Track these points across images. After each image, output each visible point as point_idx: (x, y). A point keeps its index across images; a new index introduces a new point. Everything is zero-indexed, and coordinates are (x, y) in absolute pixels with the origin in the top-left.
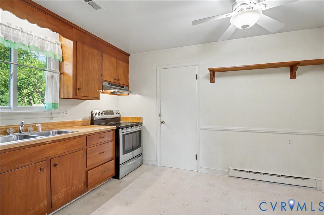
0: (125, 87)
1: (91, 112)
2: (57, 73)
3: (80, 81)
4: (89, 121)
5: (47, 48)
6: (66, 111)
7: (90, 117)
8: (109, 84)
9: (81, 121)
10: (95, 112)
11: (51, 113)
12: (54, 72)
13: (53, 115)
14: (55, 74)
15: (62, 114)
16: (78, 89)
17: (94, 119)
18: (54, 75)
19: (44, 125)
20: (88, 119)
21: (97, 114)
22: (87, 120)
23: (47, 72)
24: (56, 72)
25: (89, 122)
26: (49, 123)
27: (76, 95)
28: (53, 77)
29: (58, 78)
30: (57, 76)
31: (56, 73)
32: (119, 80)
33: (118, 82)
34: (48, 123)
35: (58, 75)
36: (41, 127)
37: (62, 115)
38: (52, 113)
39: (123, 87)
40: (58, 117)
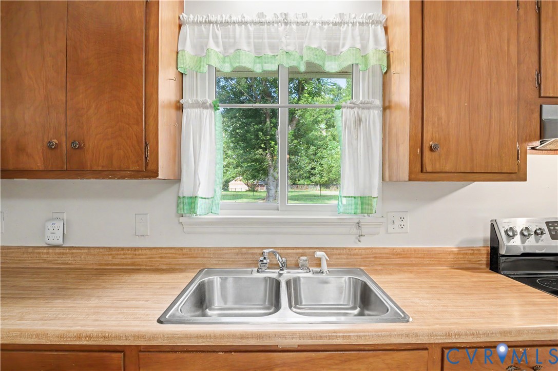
1: (492, 225)
2: (376, 107)
3: (439, 119)
4: (481, 254)
5: (343, 45)
6: (402, 219)
7: (485, 240)
9: (451, 253)
10: (507, 227)
11: (358, 223)
12: (365, 106)
13: (364, 230)
14: (366, 111)
15: (390, 227)
16: (431, 149)
17: (503, 252)
18: (364, 114)
19: (340, 254)
20: (480, 244)
21: (514, 235)
22: (475, 251)
23: (344, 110)
24: (369, 105)
25: (484, 259)
26: (352, 249)
27: (422, 171)
28: (360, 120)
29: (374, 122)
30: (375, 115)
31: (369, 108)
34: (350, 249)
35: (376, 112)
36: (327, 260)
37: (390, 230)
38: (358, 225)
40: (378, 233)
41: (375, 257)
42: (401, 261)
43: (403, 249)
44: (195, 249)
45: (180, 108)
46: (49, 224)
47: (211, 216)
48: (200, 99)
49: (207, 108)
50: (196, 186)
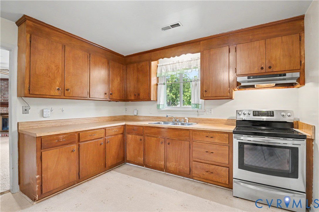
0: (287, 74)
4: (234, 121)
6: (211, 110)
8: (249, 78)
11: (197, 111)
13: (199, 113)
15: (207, 112)
16: (205, 91)
25: (235, 123)
26: (196, 118)
27: (203, 97)
32: (270, 67)
33: (270, 70)
39: (285, 75)
40: (204, 114)
41: (202, 121)
42: (210, 122)
43: (210, 119)
44: (161, 117)
45: (157, 85)
46: (134, 111)
47: (164, 109)
48: (161, 83)
49: (162, 84)
50: (160, 102)
